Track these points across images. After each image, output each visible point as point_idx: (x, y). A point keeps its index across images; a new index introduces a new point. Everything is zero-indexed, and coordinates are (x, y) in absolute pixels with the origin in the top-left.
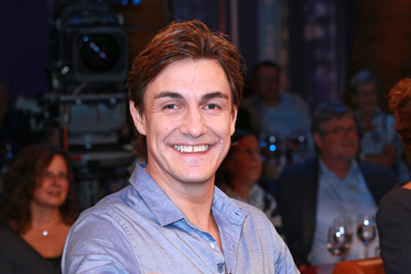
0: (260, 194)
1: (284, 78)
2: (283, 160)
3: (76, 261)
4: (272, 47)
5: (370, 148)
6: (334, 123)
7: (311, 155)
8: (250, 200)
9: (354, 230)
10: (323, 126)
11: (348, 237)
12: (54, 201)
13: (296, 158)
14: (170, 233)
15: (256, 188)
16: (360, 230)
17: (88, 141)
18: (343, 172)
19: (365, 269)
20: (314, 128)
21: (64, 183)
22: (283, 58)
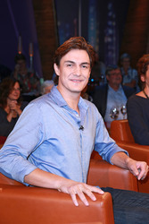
5: (126, 81)
6: (114, 71)
7: (106, 83)
9: (120, 109)
10: (109, 73)
11: (117, 112)
16: (122, 110)
18: (116, 89)
19: (122, 124)
20: (106, 73)
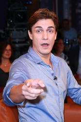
0: (63, 55)
1: (70, 24)
2: (70, 46)
3: (13, 73)
4: (67, 15)
8: (61, 57)
12: (8, 57)
13: (74, 45)
14: (39, 66)
15: (62, 53)
17: (17, 40)
21: (10, 52)
22: (70, 18)
